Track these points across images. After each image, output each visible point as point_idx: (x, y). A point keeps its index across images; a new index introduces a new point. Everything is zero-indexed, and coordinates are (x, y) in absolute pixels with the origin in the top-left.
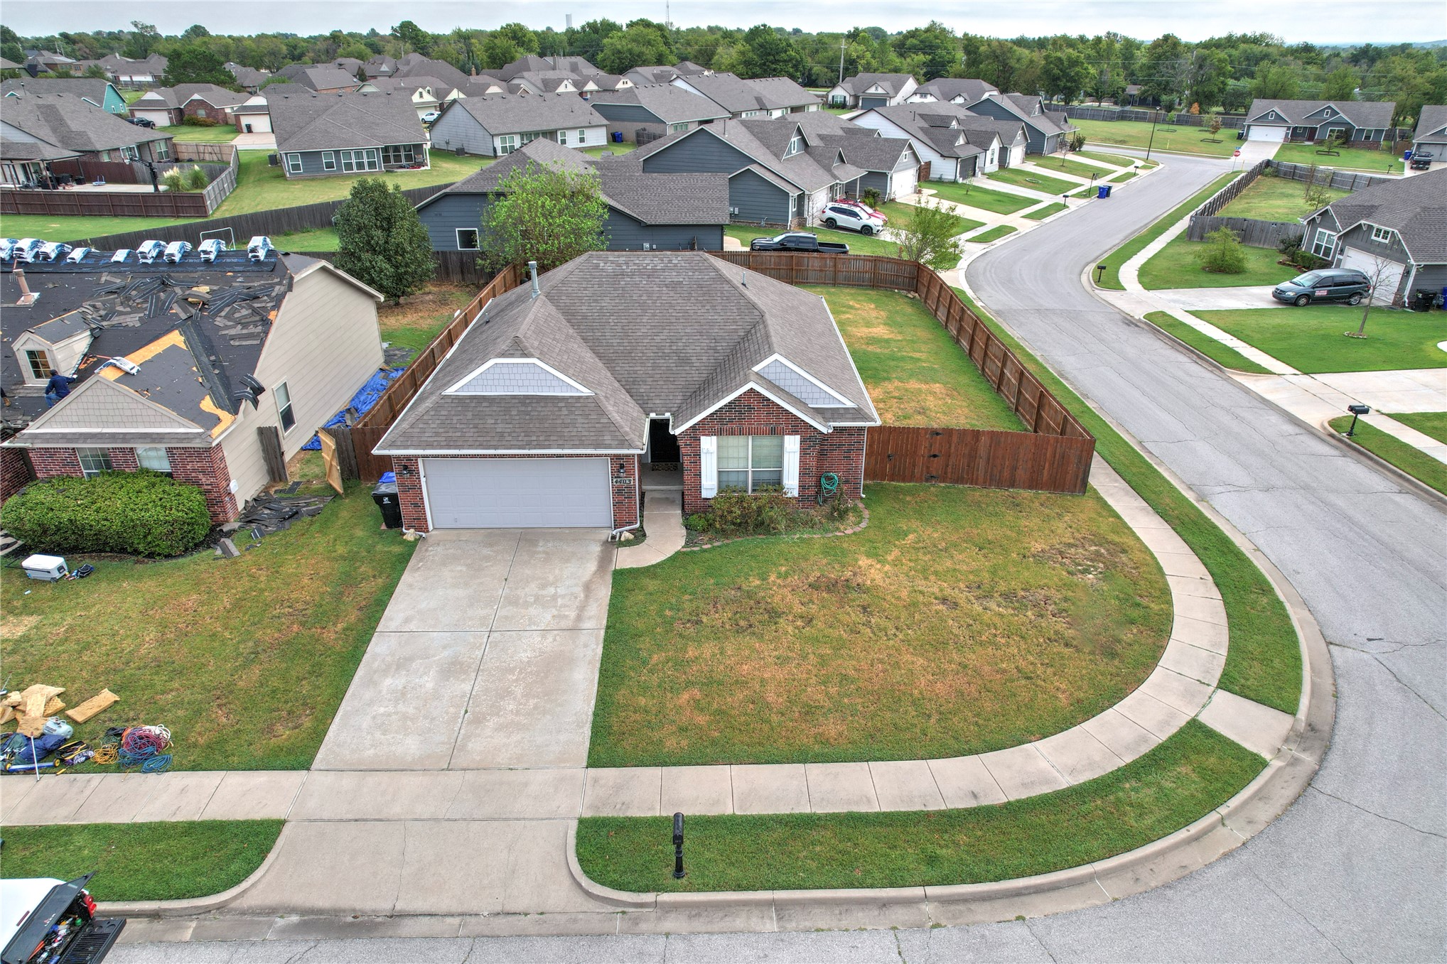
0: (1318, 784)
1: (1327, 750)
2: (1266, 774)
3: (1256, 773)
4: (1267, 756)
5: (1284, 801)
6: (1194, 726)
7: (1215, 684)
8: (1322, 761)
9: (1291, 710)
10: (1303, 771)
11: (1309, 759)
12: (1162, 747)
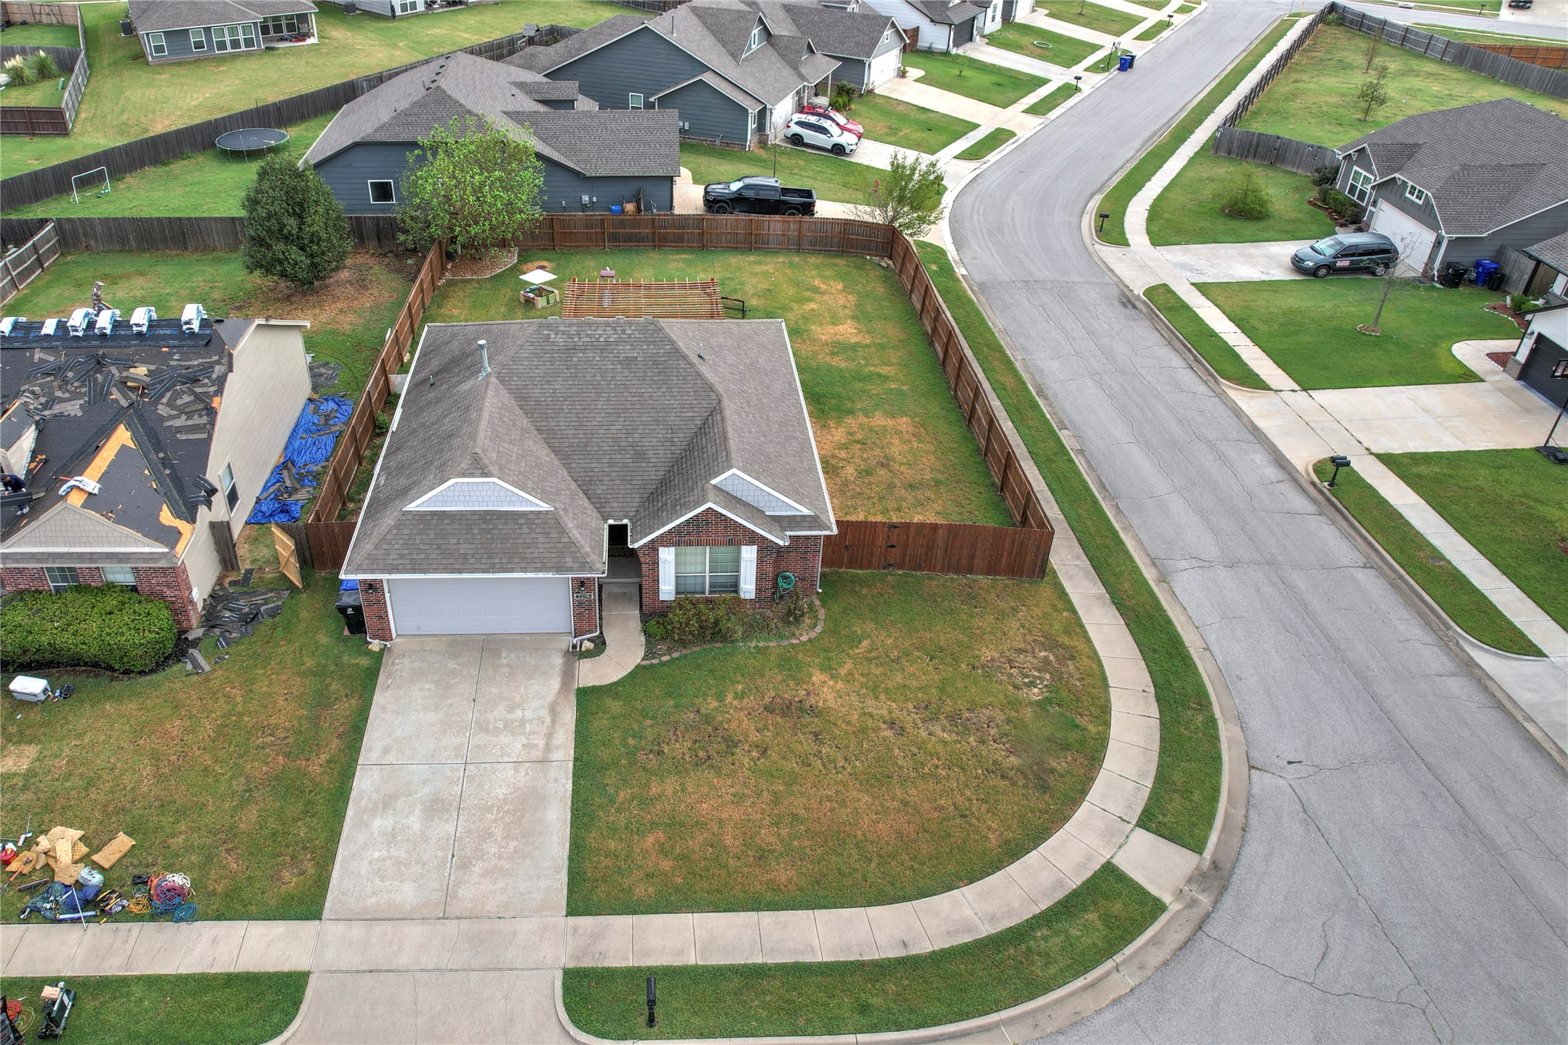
0: (1207, 928)
1: (1223, 890)
2: (1163, 919)
3: (1154, 918)
4: (1167, 899)
5: (1174, 946)
6: (1109, 870)
7: (1134, 822)
8: (1216, 902)
9: (1198, 849)
10: (1197, 913)
11: (1205, 900)
12: (1075, 894)
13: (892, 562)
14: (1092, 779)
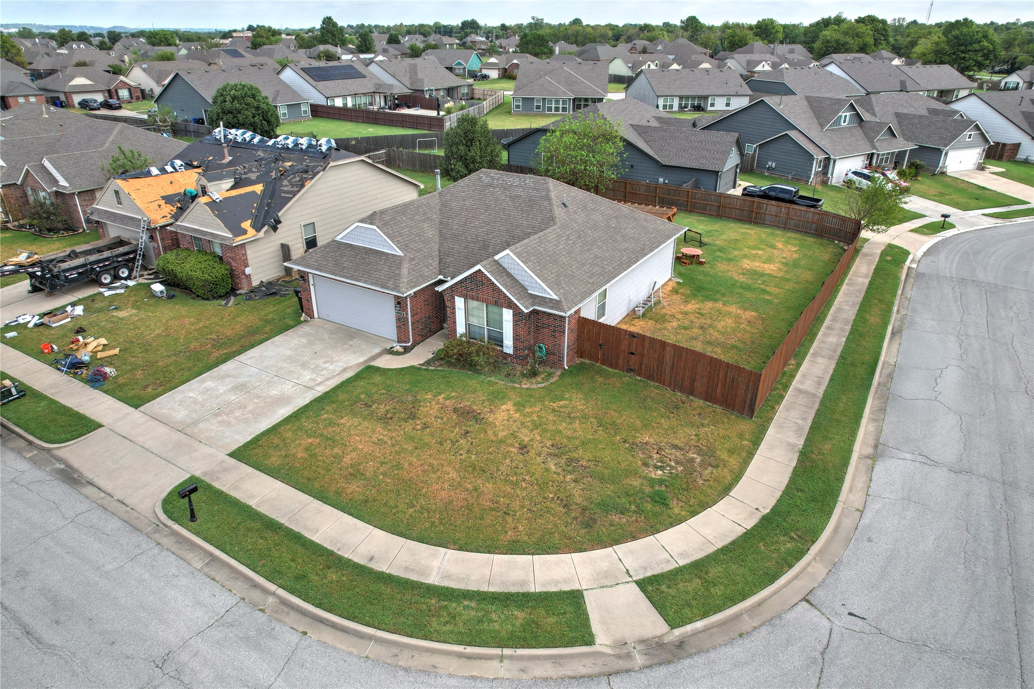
0: (614, 679)
1: (664, 662)
2: (580, 649)
4: (601, 639)
6: (574, 596)
7: (636, 578)
8: (646, 667)
9: (674, 624)
10: (619, 664)
11: (638, 660)
13: (632, 367)
14: (634, 538)
